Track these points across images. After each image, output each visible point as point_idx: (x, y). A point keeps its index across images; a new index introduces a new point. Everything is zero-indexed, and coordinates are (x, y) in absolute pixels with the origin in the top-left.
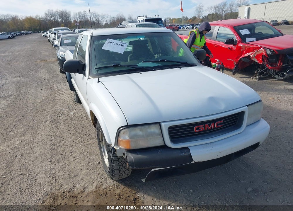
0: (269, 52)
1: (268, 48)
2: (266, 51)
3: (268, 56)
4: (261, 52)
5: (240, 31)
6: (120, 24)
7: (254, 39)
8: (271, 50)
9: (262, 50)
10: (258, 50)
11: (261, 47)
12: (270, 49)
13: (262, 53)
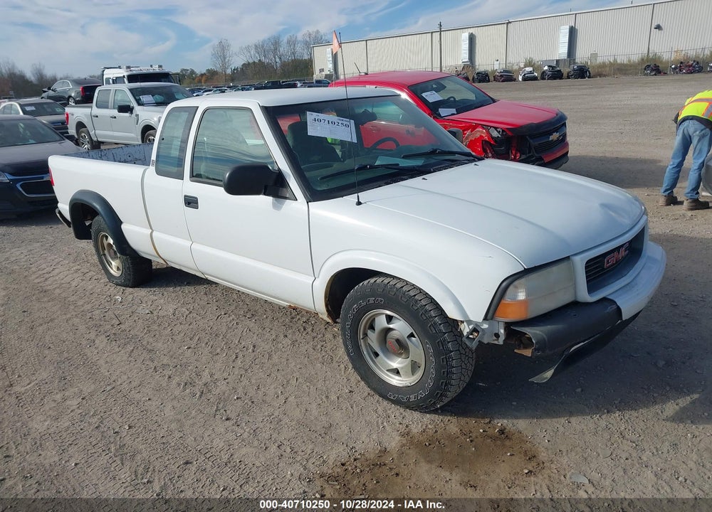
0: (495, 134)
1: (491, 127)
2: (488, 132)
3: (495, 141)
4: (478, 135)
5: (424, 95)
6: (49, 89)
7: (454, 111)
8: (498, 130)
9: (479, 132)
10: (472, 132)
11: (477, 126)
12: (496, 128)
13: (481, 136)
